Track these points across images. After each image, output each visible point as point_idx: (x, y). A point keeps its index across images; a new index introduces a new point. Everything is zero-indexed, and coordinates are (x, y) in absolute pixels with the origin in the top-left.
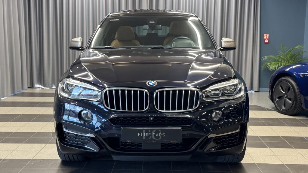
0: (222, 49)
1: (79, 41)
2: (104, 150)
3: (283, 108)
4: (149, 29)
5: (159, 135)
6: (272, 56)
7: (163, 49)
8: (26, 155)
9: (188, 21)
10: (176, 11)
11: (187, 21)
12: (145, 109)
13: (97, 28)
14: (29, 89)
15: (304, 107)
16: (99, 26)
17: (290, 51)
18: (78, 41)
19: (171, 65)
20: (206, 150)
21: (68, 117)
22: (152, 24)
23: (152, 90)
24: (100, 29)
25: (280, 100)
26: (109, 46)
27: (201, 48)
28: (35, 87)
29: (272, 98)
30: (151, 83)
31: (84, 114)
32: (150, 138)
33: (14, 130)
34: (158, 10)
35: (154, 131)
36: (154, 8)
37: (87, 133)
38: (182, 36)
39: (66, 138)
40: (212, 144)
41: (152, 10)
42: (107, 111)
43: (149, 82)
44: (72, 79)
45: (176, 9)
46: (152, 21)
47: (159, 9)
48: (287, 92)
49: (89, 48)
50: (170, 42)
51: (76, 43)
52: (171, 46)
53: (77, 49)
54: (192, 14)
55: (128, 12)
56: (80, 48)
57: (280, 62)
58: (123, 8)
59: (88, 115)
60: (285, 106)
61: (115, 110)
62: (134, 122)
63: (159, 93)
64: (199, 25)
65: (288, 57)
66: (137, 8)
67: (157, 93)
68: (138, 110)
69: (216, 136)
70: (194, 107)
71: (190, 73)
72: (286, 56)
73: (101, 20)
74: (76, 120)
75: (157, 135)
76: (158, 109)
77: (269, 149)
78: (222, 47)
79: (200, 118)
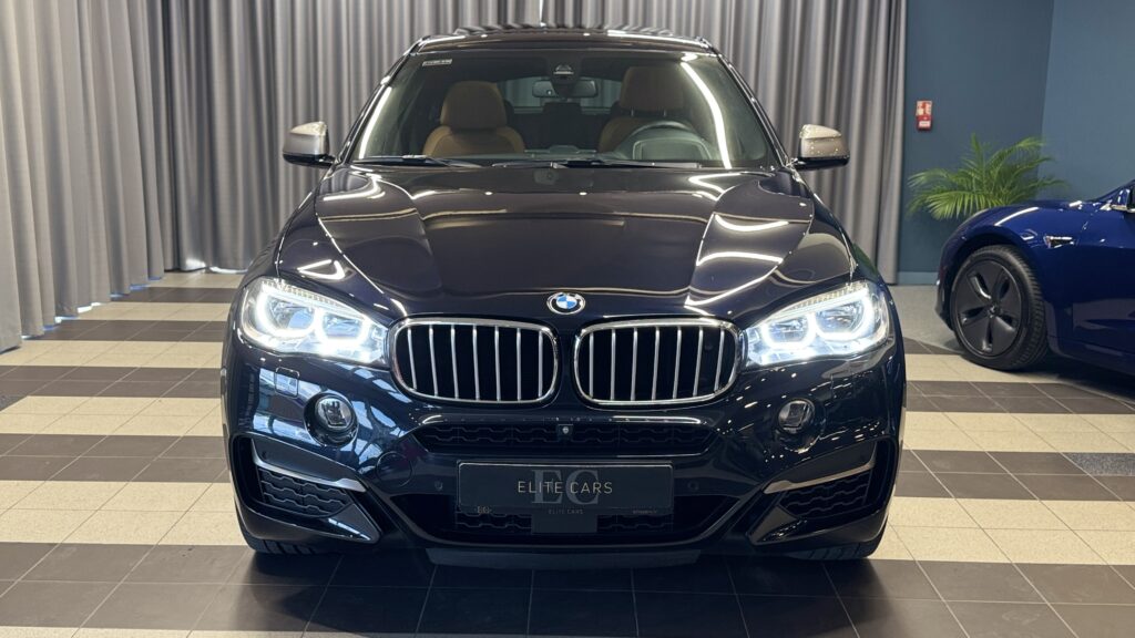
0: (802, 163)
1: (317, 133)
2: (399, 535)
3: (985, 347)
4: (554, 94)
5: (591, 490)
6: (941, 174)
7: (602, 166)
8: (137, 529)
9: (683, 64)
10: (636, 32)
11: (677, 65)
12: (544, 394)
13: (380, 85)
14: (170, 275)
15: (1054, 347)
16: (386, 80)
17: (1001, 158)
18: (314, 135)
19: (622, 223)
20: (756, 537)
21: (271, 424)
22: (564, 77)
23: (566, 326)
24: (389, 89)
25: (974, 321)
26: (416, 157)
27: (728, 165)
28: (187, 269)
29: (947, 314)
30: (567, 301)
31: (326, 408)
32: (561, 497)
33: (106, 430)
34: (580, 27)
35: (575, 474)
36: (569, 21)
37: (337, 478)
38: (661, 118)
39: (265, 490)
40: (778, 516)
41: (564, 26)
42: (406, 400)
43: (555, 296)
44: (283, 281)
45: (636, 23)
46: (563, 65)
47: (584, 23)
48: (998, 296)
49: (349, 162)
50: (623, 141)
51: (305, 142)
52: (629, 153)
53: (310, 161)
54: (697, 43)
55: (484, 36)
56: (321, 160)
57: (969, 190)
58: (469, 20)
59: (339, 413)
60: (990, 340)
61: (435, 397)
62: (505, 440)
63: (592, 338)
64: (724, 82)
65: (995, 173)
66: (510, 21)
67: (586, 340)
68: (519, 397)
69: (795, 486)
70: (716, 387)
71: (699, 263)
72: (988, 172)
73: (396, 59)
74: (299, 433)
75: (585, 488)
76: (587, 393)
77: (952, 500)
78: (801, 159)
79: (736, 425)
